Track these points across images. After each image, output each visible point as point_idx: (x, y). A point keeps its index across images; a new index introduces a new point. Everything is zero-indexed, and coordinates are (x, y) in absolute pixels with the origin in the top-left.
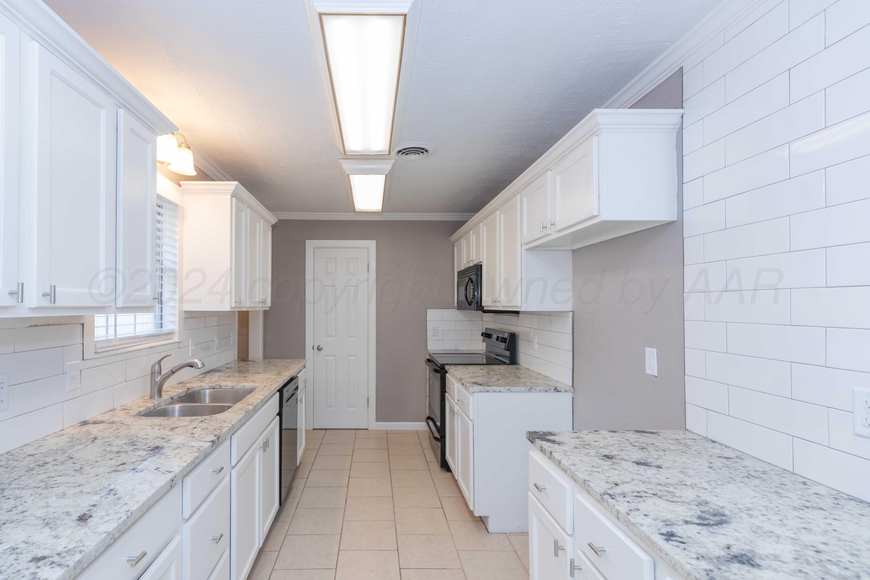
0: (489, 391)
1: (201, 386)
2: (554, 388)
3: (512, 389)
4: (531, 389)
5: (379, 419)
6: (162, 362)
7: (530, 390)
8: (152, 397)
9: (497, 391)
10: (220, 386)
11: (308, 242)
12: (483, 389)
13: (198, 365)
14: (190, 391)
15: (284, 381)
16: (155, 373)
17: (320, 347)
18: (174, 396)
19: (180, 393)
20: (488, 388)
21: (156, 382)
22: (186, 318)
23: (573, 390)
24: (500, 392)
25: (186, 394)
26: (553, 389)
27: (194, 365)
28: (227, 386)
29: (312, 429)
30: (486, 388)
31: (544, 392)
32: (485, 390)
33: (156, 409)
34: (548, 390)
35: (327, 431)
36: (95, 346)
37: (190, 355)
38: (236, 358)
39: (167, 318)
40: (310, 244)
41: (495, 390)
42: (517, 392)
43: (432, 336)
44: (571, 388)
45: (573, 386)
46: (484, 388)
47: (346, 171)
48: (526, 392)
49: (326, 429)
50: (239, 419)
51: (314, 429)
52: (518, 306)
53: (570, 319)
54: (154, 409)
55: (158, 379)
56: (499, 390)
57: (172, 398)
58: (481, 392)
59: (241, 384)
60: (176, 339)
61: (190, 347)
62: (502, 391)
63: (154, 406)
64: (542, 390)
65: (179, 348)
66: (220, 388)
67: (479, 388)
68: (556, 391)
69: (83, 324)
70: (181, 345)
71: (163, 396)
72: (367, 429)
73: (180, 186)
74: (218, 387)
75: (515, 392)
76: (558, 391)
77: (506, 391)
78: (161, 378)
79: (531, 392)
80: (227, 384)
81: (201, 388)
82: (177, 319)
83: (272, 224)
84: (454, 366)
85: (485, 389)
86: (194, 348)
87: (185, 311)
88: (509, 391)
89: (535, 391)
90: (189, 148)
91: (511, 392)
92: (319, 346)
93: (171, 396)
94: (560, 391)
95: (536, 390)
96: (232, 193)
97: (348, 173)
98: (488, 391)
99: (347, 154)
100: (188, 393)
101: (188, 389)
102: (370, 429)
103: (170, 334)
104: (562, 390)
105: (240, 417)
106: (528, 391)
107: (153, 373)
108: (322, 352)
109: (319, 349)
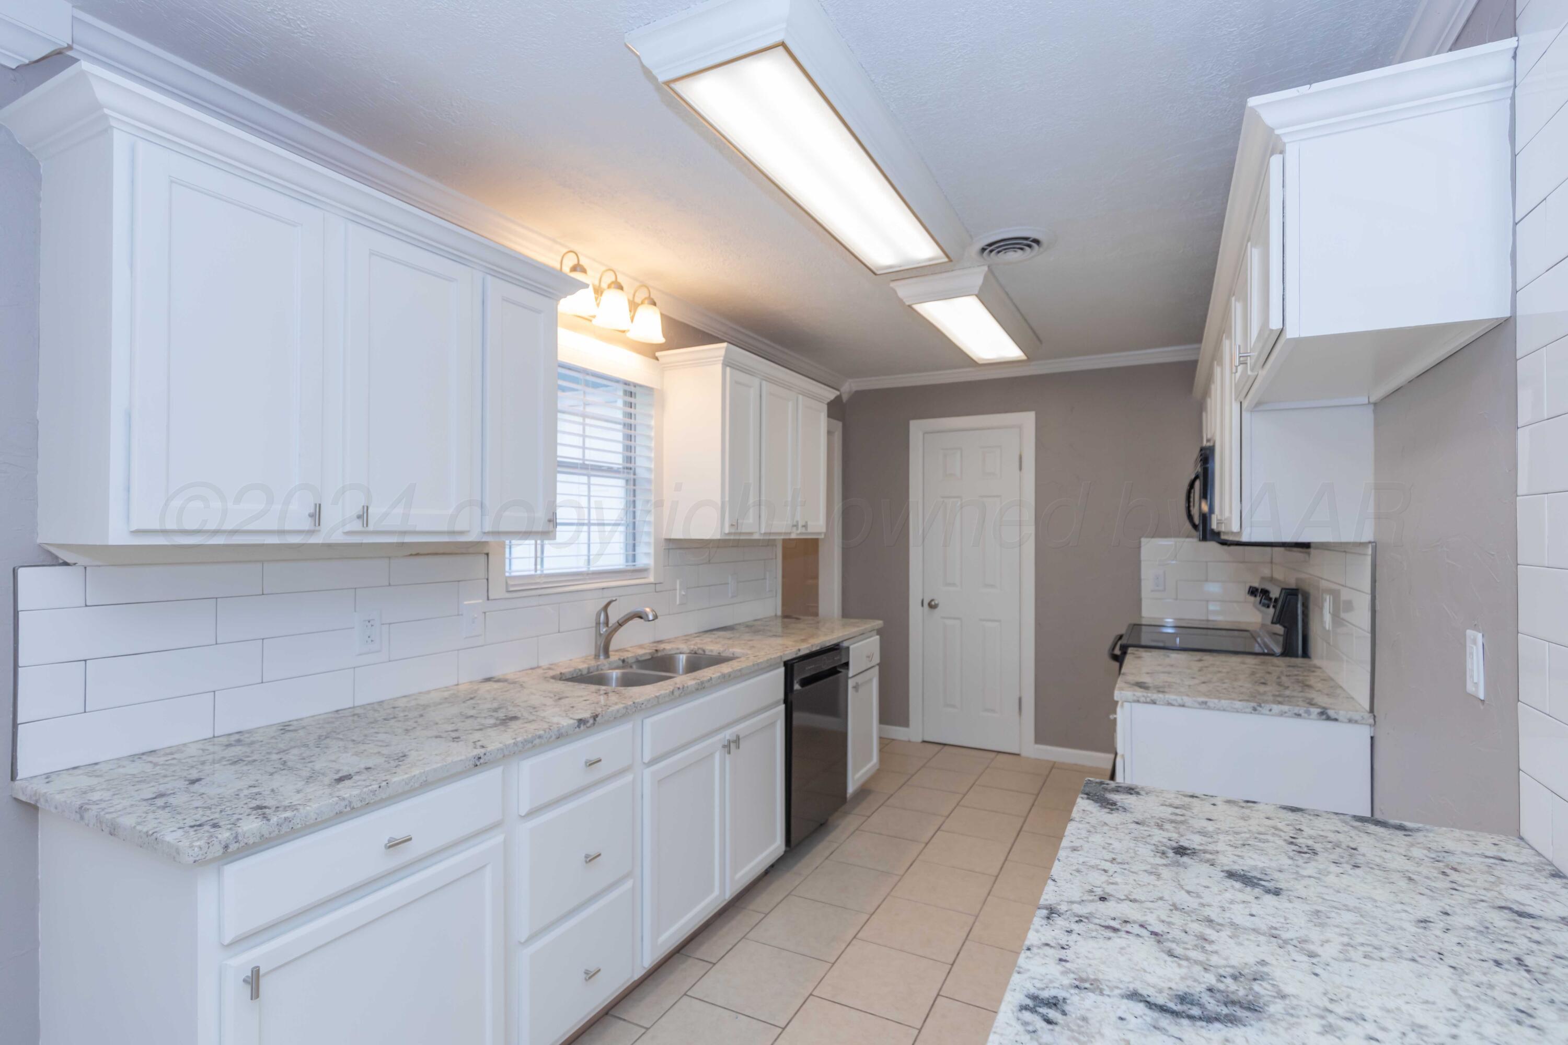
0: (1158, 703)
1: (678, 649)
2: (1319, 710)
3: (1212, 702)
4: (1259, 708)
5: (1040, 738)
6: (610, 610)
7: (1255, 709)
8: (597, 656)
9: (1176, 704)
10: (704, 651)
11: (912, 422)
12: (1144, 696)
13: (647, 615)
14: (659, 654)
16: (600, 623)
17: (933, 603)
18: (628, 658)
19: (639, 655)
20: (1155, 696)
21: (600, 635)
22: (669, 549)
23: (1372, 721)
24: (1183, 706)
25: (652, 658)
26: (1316, 713)
27: (644, 616)
28: (711, 651)
29: (920, 740)
30: (1149, 695)
31: (1292, 717)
32: (1148, 700)
33: (592, 672)
34: (1303, 715)
35: (946, 747)
36: (508, 583)
37: (678, 603)
38: (779, 613)
39: (641, 549)
40: (917, 428)
41: (1170, 701)
42: (1224, 710)
43: (1152, 591)
44: (1367, 715)
45: (1372, 710)
46: (1145, 694)
47: (904, 300)
48: (1245, 712)
49: (945, 745)
51: (924, 742)
53: (1367, 561)
54: (589, 672)
55: (604, 630)
56: (1180, 701)
57: (623, 661)
58: (1138, 701)
59: (731, 650)
60: (651, 579)
61: (678, 592)
62: (1186, 704)
63: (589, 669)
64: (1286, 713)
65: (656, 592)
66: (703, 653)
67: (1134, 695)
68: (1324, 717)
69: (487, 554)
70: (658, 588)
71: (611, 657)
72: (1019, 755)
73: (657, 359)
74: (700, 652)
75: (1219, 710)
76: (1329, 718)
77: (1197, 706)
78: (606, 631)
79: (1258, 714)
80: (712, 648)
81: (678, 651)
82: (651, 550)
83: (829, 401)
84: (1143, 650)
85: (1148, 697)
86: (683, 593)
87: (664, 539)
88: (1204, 706)
89: (1268, 712)
91: (1209, 708)
92: (932, 600)
93: (622, 658)
94: (1336, 720)
95: (1270, 710)
96: (723, 361)
97: (909, 302)
98: (1154, 702)
99: (873, 272)
100: (656, 655)
101: (657, 651)
102: (1024, 754)
103: (643, 571)
104: (1340, 718)
106: (1250, 710)
107: (598, 624)
108: (937, 610)
109: (932, 606)
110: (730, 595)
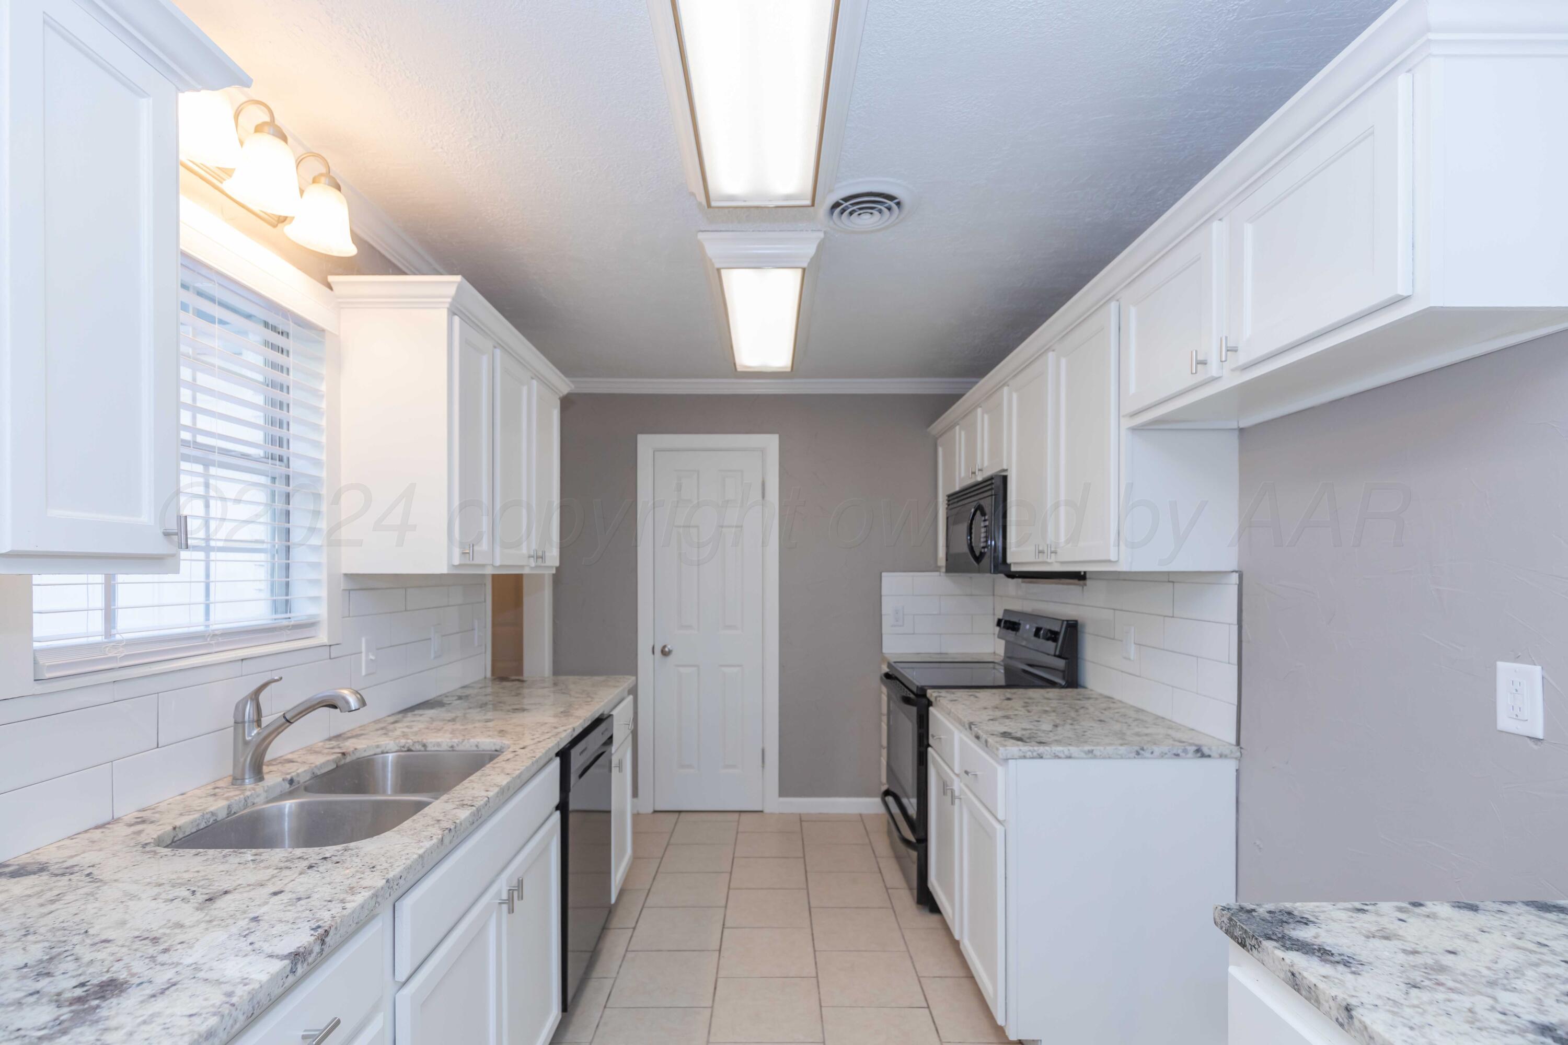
0: (1044, 756)
1: (378, 746)
2: (1194, 748)
3: (1098, 750)
4: (1141, 752)
5: (785, 790)
6: (263, 697)
7: (1138, 753)
8: (237, 780)
9: (1063, 756)
10: (424, 746)
11: (640, 437)
12: (1030, 751)
13: (347, 702)
14: (348, 759)
15: (574, 730)
16: (244, 722)
17: (667, 649)
18: (298, 775)
19: (316, 767)
20: (1041, 749)
21: (246, 743)
22: (349, 590)
23: (1239, 754)
24: (1070, 757)
25: (337, 766)
26: (1192, 751)
27: (339, 704)
28: (439, 744)
29: (652, 810)
30: (1036, 748)
31: (1172, 758)
32: (1035, 754)
33: (235, 813)
34: (1181, 754)
35: (682, 815)
36: (35, 662)
37: (364, 673)
38: (489, 674)
40: (646, 443)
41: (1057, 754)
42: (1110, 758)
43: (892, 626)
44: (1235, 749)
45: (1238, 743)
46: (1031, 748)
47: (713, 260)
48: (1129, 758)
49: (680, 812)
50: (415, 856)
51: (655, 812)
52: (1109, 561)
53: (1235, 589)
54: (229, 815)
55: (253, 733)
56: (1067, 753)
57: (291, 782)
58: (1025, 757)
59: (472, 740)
60: (322, 637)
61: (363, 655)
62: (1073, 756)
63: (229, 807)
64: (1166, 754)
65: (330, 658)
66: (423, 749)
67: (1020, 750)
68: (1199, 755)
70: (335, 652)
71: (266, 777)
72: (762, 811)
73: (330, 287)
74: (419, 747)
75: (1104, 758)
76: (1203, 756)
77: (1083, 755)
78: (258, 734)
79: (1142, 758)
80: (439, 740)
81: (379, 750)
82: (323, 592)
83: (561, 395)
84: (947, 692)
85: (1035, 751)
86: (372, 657)
87: (346, 575)
88: (1090, 755)
89: (1150, 756)
90: (339, 188)
91: (1095, 757)
92: (665, 647)
93: (289, 777)
94: (1209, 756)
95: (1152, 753)
96: (451, 304)
97: (717, 266)
98: (1041, 757)
99: (713, 204)
100: (342, 762)
101: (344, 754)
102: (766, 810)
103: (310, 625)
104: (1213, 754)
105: (421, 851)
106: (1134, 755)
107: (239, 723)
108: (671, 659)
109: (665, 653)
110: (432, 656)
